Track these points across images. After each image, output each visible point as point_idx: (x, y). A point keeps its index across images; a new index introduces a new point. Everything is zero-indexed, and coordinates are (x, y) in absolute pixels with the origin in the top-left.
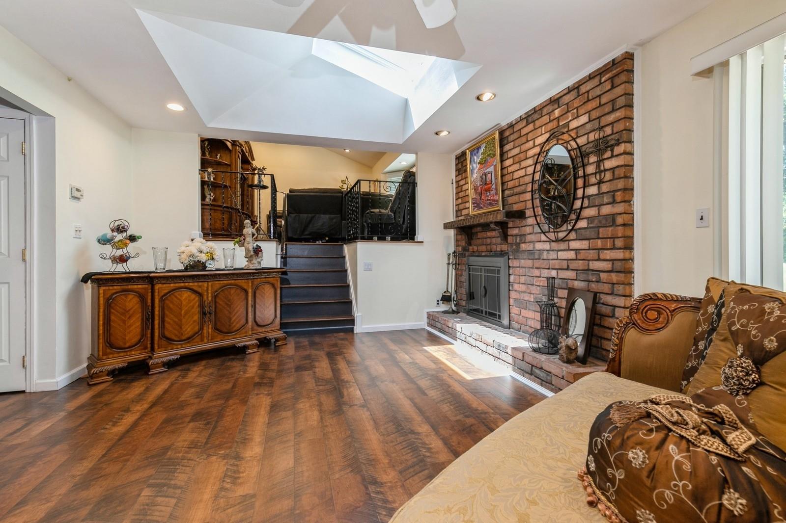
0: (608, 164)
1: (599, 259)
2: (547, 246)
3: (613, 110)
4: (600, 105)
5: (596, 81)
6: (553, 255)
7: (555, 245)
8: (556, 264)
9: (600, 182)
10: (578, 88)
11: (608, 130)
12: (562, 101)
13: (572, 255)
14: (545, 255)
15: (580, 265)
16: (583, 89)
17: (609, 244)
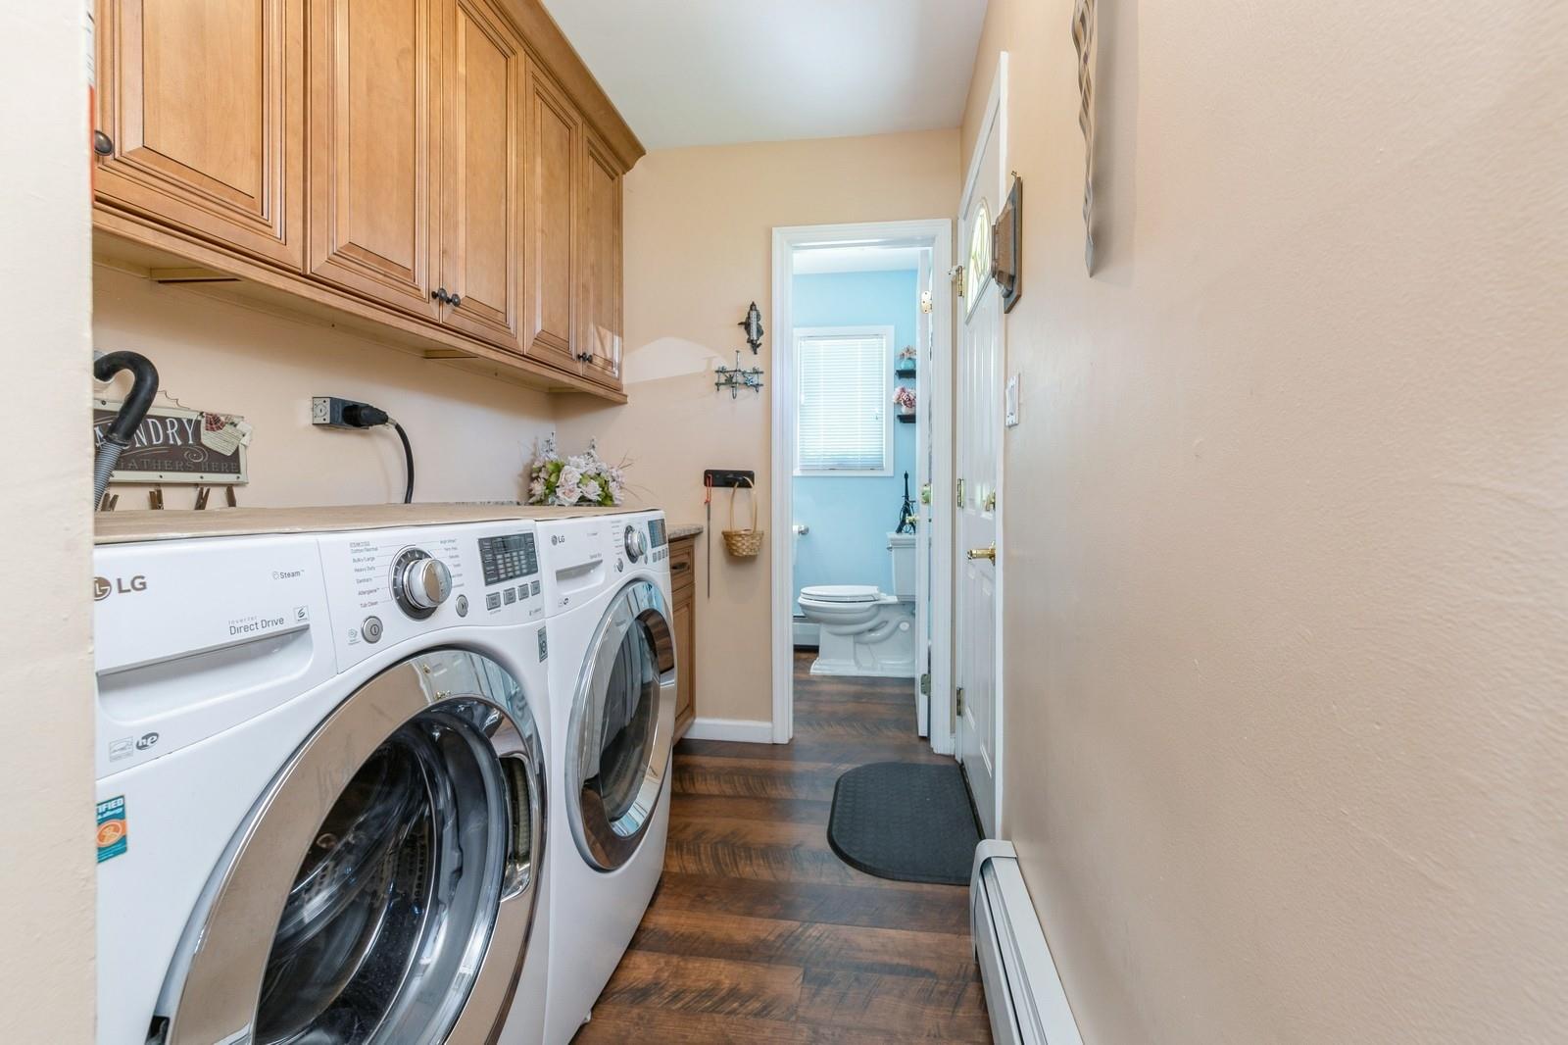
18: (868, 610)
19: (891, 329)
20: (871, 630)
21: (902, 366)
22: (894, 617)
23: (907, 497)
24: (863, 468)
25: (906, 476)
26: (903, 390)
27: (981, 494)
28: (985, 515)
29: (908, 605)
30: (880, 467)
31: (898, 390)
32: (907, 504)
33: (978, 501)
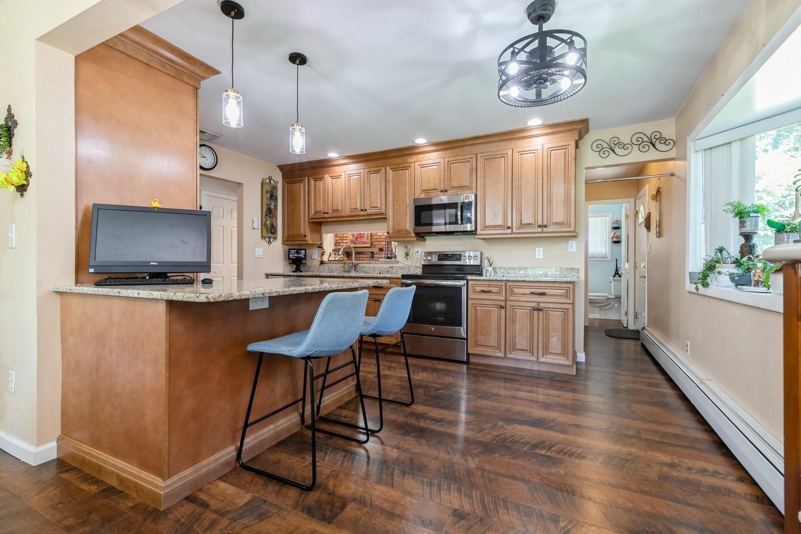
18: (604, 299)
19: (610, 214)
20: (605, 306)
21: (615, 226)
22: (613, 302)
23: (617, 266)
24: (600, 258)
25: (617, 260)
26: (615, 233)
27: (642, 265)
28: (644, 270)
29: (618, 298)
30: (607, 257)
31: (613, 233)
32: (617, 268)
33: (642, 267)
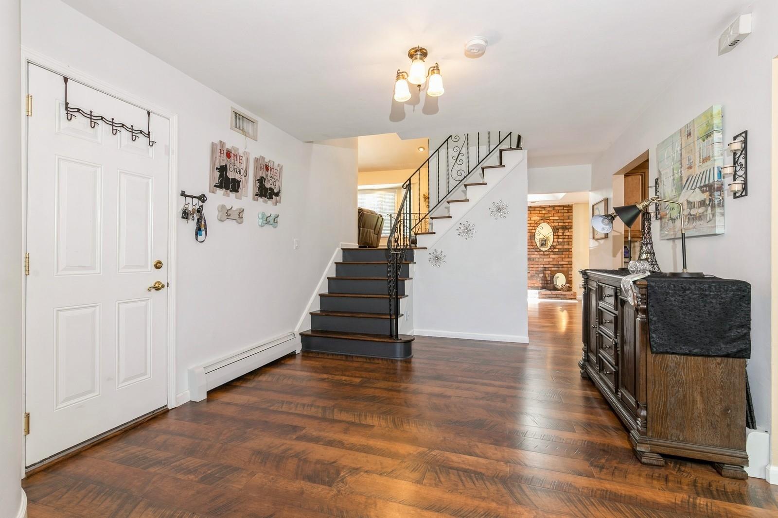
0: (567, 234)
1: (563, 261)
2: (539, 256)
3: (568, 219)
4: (563, 216)
5: (562, 208)
6: (541, 260)
7: (543, 256)
8: (543, 263)
9: (563, 239)
10: (554, 207)
11: (567, 224)
12: (546, 209)
13: (551, 260)
14: (537, 260)
15: (555, 263)
16: (556, 208)
17: (567, 256)
